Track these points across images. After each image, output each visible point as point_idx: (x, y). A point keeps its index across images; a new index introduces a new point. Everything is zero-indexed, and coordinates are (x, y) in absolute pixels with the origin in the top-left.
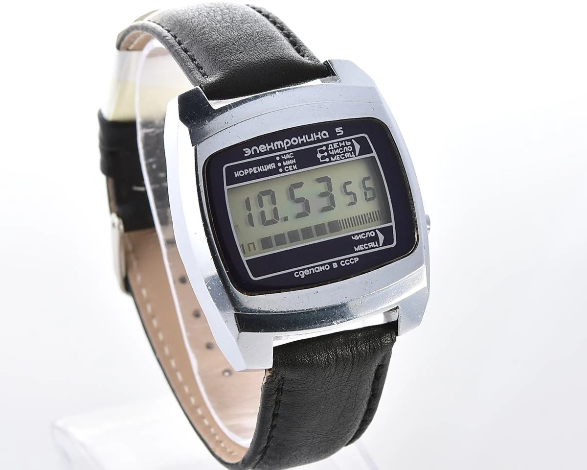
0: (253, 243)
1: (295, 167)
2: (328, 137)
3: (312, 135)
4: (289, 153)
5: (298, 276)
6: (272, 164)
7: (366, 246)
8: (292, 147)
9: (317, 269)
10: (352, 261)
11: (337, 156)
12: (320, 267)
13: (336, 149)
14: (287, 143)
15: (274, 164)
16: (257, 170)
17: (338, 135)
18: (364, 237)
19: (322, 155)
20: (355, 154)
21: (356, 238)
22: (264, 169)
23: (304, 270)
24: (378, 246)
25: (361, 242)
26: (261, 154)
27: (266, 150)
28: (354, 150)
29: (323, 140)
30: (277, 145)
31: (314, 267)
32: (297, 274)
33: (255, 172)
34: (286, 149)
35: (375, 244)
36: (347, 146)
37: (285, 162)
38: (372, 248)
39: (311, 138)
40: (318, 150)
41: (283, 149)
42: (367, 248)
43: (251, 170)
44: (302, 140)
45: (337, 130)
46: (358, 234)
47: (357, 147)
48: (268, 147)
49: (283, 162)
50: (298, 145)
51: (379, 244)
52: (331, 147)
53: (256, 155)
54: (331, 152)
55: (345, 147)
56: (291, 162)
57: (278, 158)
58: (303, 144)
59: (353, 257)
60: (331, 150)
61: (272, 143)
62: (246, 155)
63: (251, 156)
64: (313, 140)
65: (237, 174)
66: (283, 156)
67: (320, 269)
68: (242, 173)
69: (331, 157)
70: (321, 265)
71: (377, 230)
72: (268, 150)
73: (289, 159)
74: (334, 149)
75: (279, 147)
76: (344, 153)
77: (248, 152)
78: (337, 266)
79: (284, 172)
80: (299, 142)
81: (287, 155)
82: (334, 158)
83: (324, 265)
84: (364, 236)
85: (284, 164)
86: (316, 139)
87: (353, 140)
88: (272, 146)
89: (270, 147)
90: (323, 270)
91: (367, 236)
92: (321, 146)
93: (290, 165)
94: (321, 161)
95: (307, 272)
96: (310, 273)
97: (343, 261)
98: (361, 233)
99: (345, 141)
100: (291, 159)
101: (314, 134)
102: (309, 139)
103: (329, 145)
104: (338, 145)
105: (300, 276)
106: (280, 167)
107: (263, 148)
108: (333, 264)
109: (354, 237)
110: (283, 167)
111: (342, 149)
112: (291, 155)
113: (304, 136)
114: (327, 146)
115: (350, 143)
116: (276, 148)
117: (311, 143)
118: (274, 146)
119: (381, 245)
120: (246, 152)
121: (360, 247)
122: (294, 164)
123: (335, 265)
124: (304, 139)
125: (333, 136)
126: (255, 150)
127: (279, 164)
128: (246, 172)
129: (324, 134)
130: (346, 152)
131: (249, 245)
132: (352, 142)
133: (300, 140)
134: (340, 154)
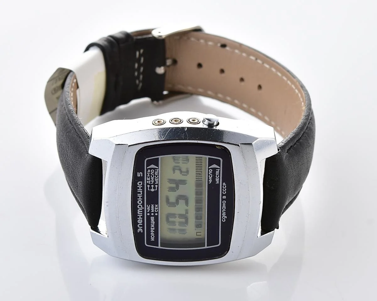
0: (197, 232)
1: (156, 206)
2: (142, 182)
3: (138, 191)
4: (147, 207)
5: (225, 220)
6: (151, 218)
7: (217, 176)
8: (143, 204)
9: (224, 208)
10: (224, 187)
11: (155, 179)
12: (223, 206)
13: (151, 179)
14: (140, 207)
15: (151, 217)
16: (153, 228)
17: (142, 176)
18: (212, 176)
19: (152, 188)
20: (157, 169)
21: (211, 181)
22: (153, 223)
23: (222, 216)
24: (219, 169)
25: (214, 179)
26: (143, 223)
27: (141, 220)
28: (154, 169)
29: (143, 185)
30: (140, 213)
31: (222, 210)
32: (224, 220)
33: (154, 229)
34: (143, 208)
35: (218, 171)
36: (151, 172)
37: (152, 211)
38: (220, 173)
39: (140, 192)
40: (149, 190)
41: (143, 210)
42: (219, 176)
43: (152, 231)
44: (140, 198)
45: (139, 176)
46: (208, 179)
47: (153, 166)
48: (140, 218)
49: (152, 212)
50: (143, 200)
51: (218, 169)
52: (149, 182)
53: (143, 226)
54: (152, 182)
55: (150, 174)
56: (152, 207)
57: (148, 214)
58: (143, 198)
59: (222, 186)
60: (151, 182)
61: (138, 215)
62: (142, 232)
63: (143, 229)
64: (142, 191)
65: (153, 239)
66: (148, 211)
67: (224, 206)
68: (153, 237)
69: (155, 183)
70: (222, 205)
71: (209, 168)
72: (142, 218)
73: (151, 208)
74: (150, 180)
75: (142, 212)
76: (155, 175)
77: (140, 230)
78: (225, 196)
79: (158, 213)
80: (141, 200)
81: (148, 208)
82: (156, 182)
83: (222, 203)
84: (210, 176)
85: (153, 211)
86: (142, 190)
87: (148, 168)
88: (140, 216)
89: (140, 217)
90: (225, 205)
91: (211, 174)
92: (147, 187)
93: (154, 208)
94: (156, 190)
95: (224, 214)
96: (225, 212)
97: (223, 192)
98: (208, 177)
99: (147, 173)
100: (150, 207)
101: (138, 190)
102: (140, 193)
103: (148, 182)
104: (148, 177)
105: (225, 219)
106: (154, 214)
107: (140, 221)
108: (223, 198)
109: (210, 182)
110: (154, 213)
111: (152, 176)
112: (148, 206)
113: (138, 196)
114: (147, 184)
115: (149, 170)
116: (142, 214)
117: (143, 192)
118: (140, 215)
119: (219, 168)
120: (140, 231)
121: (217, 180)
122: (154, 206)
123: (224, 197)
124: (140, 196)
125: (142, 179)
126: (140, 226)
127: (152, 214)
128: (152, 234)
129: (139, 184)
130: (154, 174)
131: (197, 235)
132: (149, 169)
133: (140, 199)
134: (154, 178)
